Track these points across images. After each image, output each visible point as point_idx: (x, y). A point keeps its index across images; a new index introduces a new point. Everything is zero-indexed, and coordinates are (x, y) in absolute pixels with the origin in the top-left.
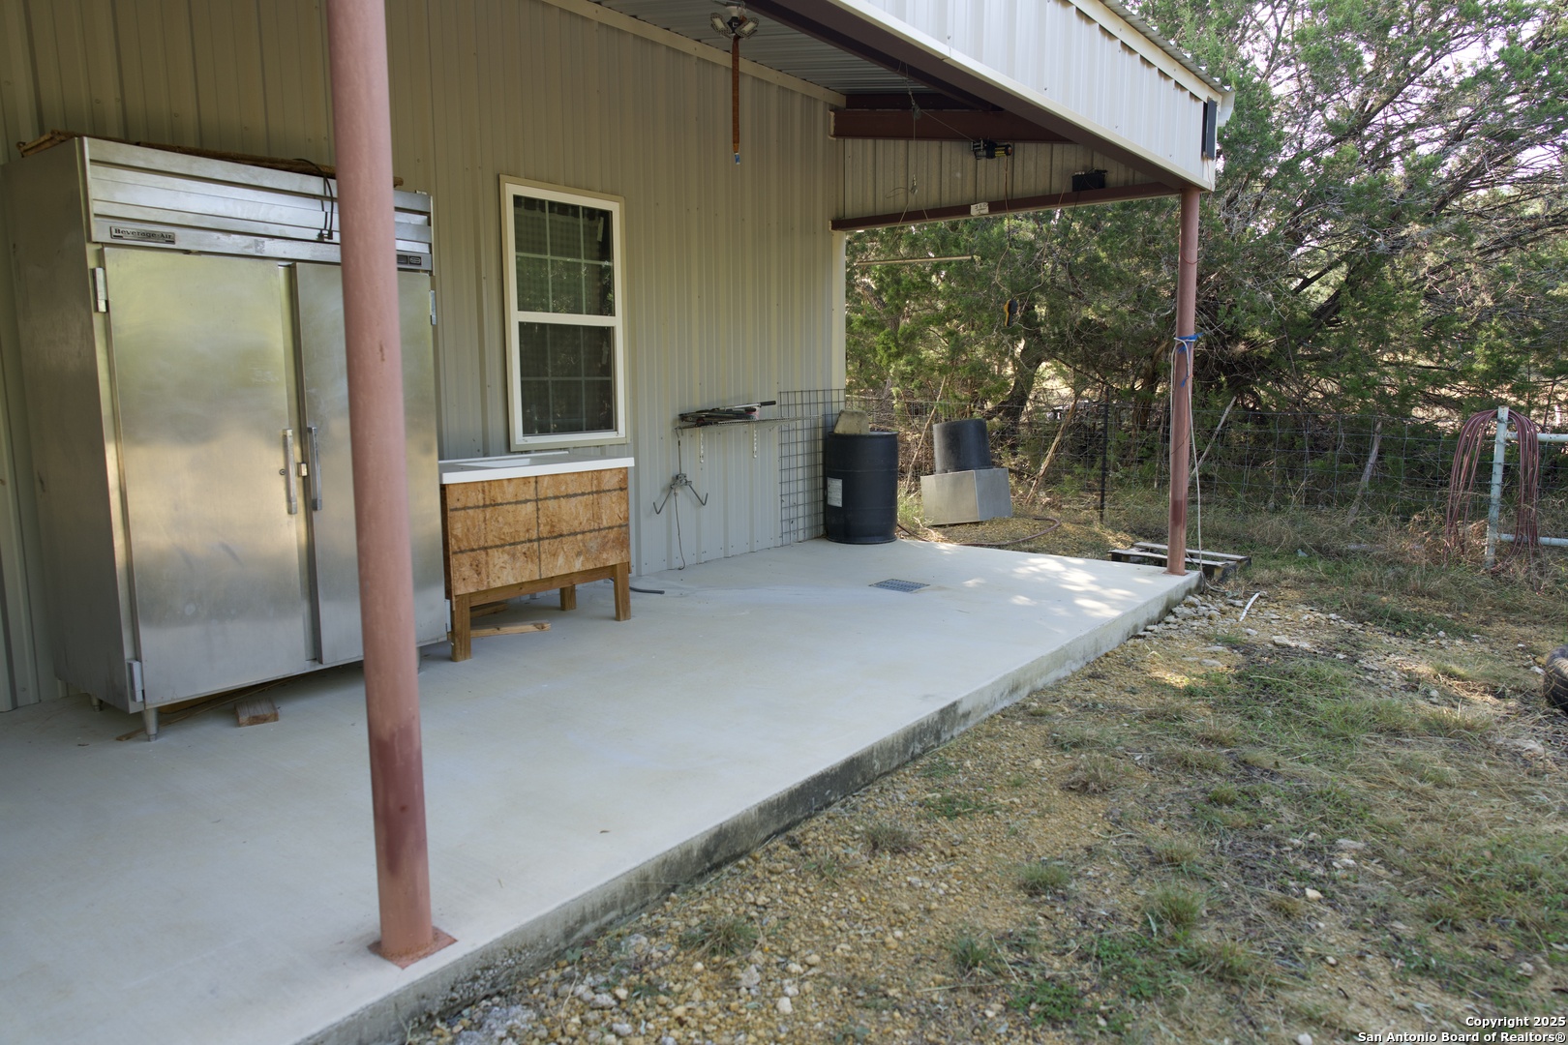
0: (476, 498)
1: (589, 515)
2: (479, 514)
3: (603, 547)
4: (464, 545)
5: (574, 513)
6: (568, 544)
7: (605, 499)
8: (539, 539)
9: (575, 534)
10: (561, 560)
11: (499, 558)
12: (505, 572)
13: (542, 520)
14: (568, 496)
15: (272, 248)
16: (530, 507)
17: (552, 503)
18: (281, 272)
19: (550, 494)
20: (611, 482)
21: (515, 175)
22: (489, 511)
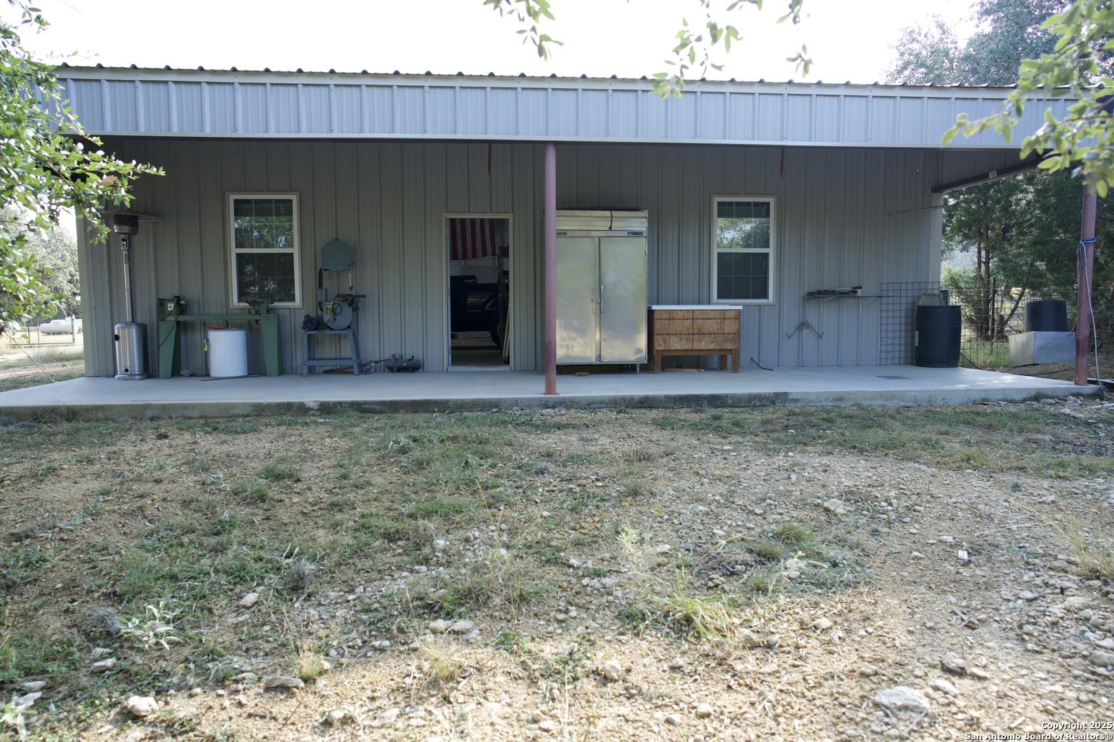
0: (666, 316)
1: (718, 327)
2: (667, 322)
3: (725, 341)
4: (660, 332)
5: (711, 325)
6: (706, 338)
7: (727, 322)
8: (693, 334)
9: (711, 334)
10: (703, 343)
11: (674, 339)
12: (677, 345)
13: (695, 327)
14: (708, 319)
15: (593, 234)
16: (690, 321)
17: (700, 321)
18: (597, 240)
19: (699, 317)
20: (732, 315)
21: (718, 194)
22: (671, 322)
